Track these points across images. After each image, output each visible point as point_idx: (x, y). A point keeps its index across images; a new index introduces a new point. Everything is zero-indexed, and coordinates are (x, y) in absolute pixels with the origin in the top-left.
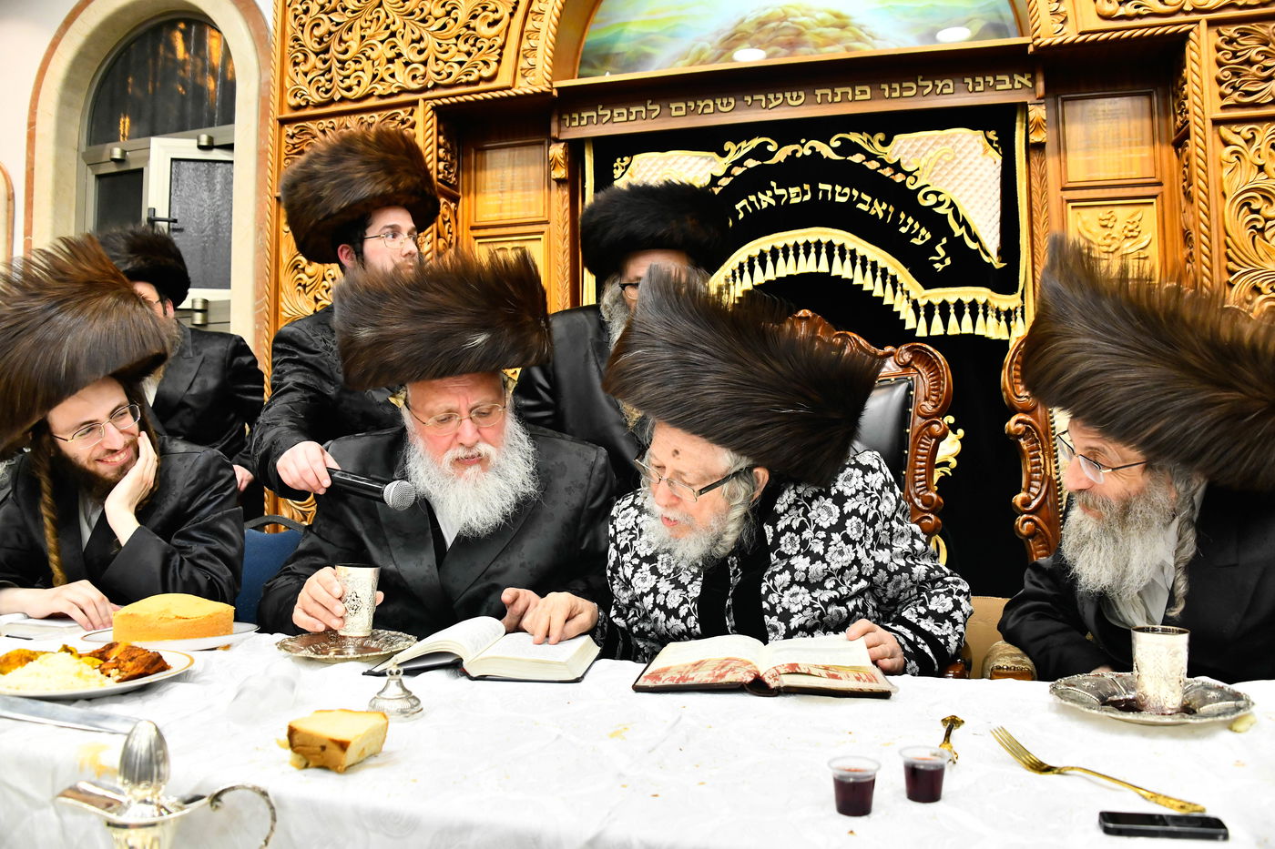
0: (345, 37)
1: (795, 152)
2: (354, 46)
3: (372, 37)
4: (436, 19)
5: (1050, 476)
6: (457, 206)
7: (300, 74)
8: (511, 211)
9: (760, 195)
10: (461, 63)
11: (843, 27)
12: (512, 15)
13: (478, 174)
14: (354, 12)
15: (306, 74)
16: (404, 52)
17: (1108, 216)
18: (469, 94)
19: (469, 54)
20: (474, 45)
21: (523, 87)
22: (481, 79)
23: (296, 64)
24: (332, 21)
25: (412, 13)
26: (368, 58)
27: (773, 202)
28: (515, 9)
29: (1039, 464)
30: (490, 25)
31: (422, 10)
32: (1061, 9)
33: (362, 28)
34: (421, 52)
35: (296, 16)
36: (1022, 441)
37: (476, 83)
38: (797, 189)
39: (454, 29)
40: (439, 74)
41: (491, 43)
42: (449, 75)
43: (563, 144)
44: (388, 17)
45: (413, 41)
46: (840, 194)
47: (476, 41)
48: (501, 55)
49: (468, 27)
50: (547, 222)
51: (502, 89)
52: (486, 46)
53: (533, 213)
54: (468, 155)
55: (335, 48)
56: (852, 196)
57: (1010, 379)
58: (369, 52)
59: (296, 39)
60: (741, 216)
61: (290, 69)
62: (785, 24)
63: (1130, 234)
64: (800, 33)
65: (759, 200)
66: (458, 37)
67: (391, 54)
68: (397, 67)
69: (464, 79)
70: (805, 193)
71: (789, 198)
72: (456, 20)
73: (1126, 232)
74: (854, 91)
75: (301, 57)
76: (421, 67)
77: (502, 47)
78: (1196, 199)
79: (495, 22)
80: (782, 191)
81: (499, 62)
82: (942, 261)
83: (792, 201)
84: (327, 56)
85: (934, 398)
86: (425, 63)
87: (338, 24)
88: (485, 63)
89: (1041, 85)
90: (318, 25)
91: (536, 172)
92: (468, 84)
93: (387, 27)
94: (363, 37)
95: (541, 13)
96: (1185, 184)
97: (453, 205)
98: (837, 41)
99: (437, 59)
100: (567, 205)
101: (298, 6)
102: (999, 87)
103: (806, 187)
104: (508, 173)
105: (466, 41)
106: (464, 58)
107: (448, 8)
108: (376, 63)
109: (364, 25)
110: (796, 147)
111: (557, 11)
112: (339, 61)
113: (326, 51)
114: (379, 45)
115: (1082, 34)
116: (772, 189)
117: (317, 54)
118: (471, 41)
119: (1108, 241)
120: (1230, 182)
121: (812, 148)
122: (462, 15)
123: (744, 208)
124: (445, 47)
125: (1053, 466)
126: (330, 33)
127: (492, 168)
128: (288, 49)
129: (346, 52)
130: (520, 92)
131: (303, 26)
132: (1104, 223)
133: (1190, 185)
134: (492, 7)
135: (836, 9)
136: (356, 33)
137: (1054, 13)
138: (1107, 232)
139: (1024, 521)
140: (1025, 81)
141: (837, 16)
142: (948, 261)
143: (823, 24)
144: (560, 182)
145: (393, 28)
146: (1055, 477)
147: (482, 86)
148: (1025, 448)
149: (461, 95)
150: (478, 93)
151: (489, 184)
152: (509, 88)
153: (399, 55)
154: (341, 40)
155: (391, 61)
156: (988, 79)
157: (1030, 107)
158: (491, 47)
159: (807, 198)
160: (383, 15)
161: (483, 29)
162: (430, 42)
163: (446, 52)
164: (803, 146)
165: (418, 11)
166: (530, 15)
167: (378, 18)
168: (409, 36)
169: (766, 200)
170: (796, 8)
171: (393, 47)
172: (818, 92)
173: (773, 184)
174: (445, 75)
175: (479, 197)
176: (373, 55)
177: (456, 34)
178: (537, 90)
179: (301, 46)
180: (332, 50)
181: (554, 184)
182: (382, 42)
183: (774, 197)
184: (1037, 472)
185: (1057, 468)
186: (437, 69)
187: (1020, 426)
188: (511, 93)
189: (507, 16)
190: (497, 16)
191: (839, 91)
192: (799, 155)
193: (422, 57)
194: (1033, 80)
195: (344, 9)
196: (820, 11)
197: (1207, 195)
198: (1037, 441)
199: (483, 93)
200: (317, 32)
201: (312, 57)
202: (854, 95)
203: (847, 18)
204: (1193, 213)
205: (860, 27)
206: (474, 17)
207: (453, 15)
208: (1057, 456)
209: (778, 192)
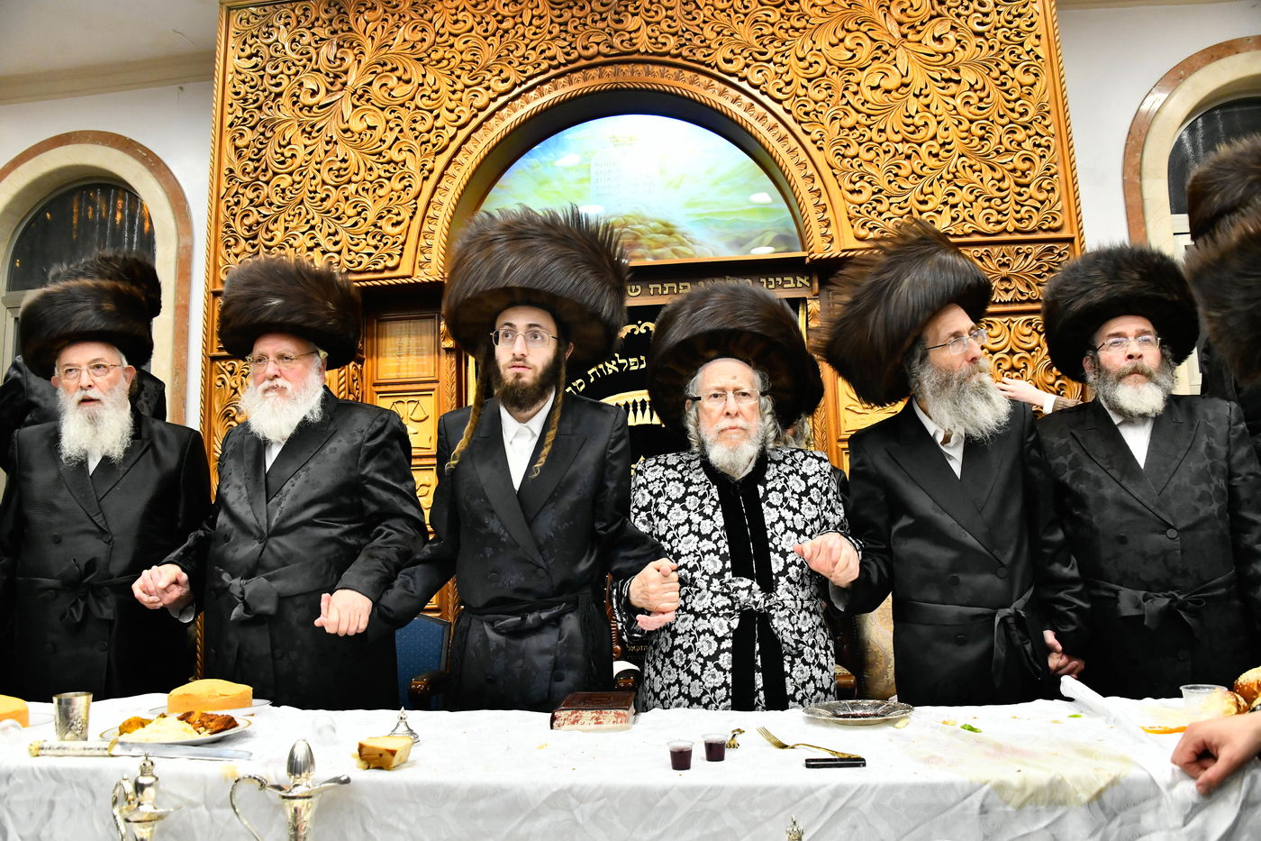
0: (271, 227)
1: (633, 330)
2: (279, 235)
3: (295, 228)
4: (349, 217)
6: (362, 367)
7: (232, 255)
8: (407, 371)
9: (607, 364)
10: (370, 255)
11: (670, 234)
12: (411, 218)
13: (380, 341)
14: (279, 207)
15: (237, 256)
16: (322, 243)
18: (376, 280)
19: (376, 247)
20: (380, 241)
21: (421, 276)
22: (386, 268)
23: (228, 247)
24: (260, 213)
25: (329, 212)
26: (291, 246)
27: (617, 369)
28: (414, 213)
30: (393, 225)
31: (337, 210)
32: (829, 233)
33: (286, 221)
34: (336, 243)
35: (228, 207)
37: (381, 271)
38: (635, 360)
39: (363, 227)
40: (351, 262)
41: (394, 240)
42: (360, 263)
44: (308, 213)
45: (329, 234)
47: (382, 237)
48: (402, 250)
49: (375, 225)
50: (437, 382)
51: (404, 277)
52: (390, 242)
53: (426, 374)
54: (372, 325)
55: (263, 235)
58: (292, 241)
59: (229, 226)
60: (592, 380)
61: (224, 252)
62: (625, 230)
64: (637, 238)
65: (606, 368)
66: (367, 234)
67: (311, 244)
68: (316, 254)
69: (373, 267)
70: (641, 362)
71: (629, 366)
72: (365, 219)
74: (678, 286)
75: (233, 241)
76: (336, 255)
77: (403, 244)
79: (398, 223)
80: (624, 361)
81: (401, 255)
83: (632, 369)
84: (256, 242)
86: (339, 253)
87: (265, 216)
88: (390, 256)
89: (816, 285)
90: (247, 215)
91: (428, 340)
92: (375, 271)
93: (308, 222)
94: (286, 229)
95: (436, 218)
97: (359, 366)
98: (665, 244)
99: (349, 250)
100: (454, 369)
101: (230, 199)
102: (786, 286)
103: (642, 358)
104: (405, 340)
105: (374, 237)
106: (372, 250)
107: (360, 210)
108: (298, 250)
109: (288, 219)
110: (634, 326)
111: (448, 218)
112: (266, 247)
113: (255, 237)
114: (300, 235)
115: (843, 251)
116: (616, 359)
117: (246, 240)
118: (378, 238)
121: (647, 328)
122: (371, 215)
123: (594, 374)
124: (356, 241)
126: (258, 223)
127: (391, 336)
128: (220, 234)
129: (272, 239)
130: (418, 280)
131: (235, 215)
134: (395, 211)
135: (664, 218)
136: (281, 225)
137: (824, 235)
140: (804, 281)
141: (666, 225)
143: (655, 231)
144: (448, 350)
145: (312, 222)
147: (386, 274)
149: (370, 280)
150: (384, 279)
151: (389, 349)
152: (409, 277)
153: (318, 245)
154: (267, 229)
155: (310, 249)
156: (778, 279)
157: (809, 302)
158: (394, 243)
159: (643, 366)
160: (304, 211)
161: (388, 229)
162: (344, 236)
163: (357, 245)
164: (639, 326)
165: (333, 210)
166: (426, 219)
167: (300, 214)
168: (326, 230)
169: (611, 367)
170: (634, 218)
171: (311, 239)
172: (651, 286)
173: (617, 355)
174: (356, 263)
175: (380, 359)
176: (296, 244)
177: (365, 231)
178: (432, 279)
179: (233, 232)
180: (260, 237)
181: (443, 352)
182: (303, 233)
183: (618, 365)
186: (349, 258)
188: (410, 280)
189: (407, 219)
190: (400, 218)
191: (666, 285)
192: (636, 333)
193: (337, 248)
194: (810, 281)
195: (271, 204)
196: (653, 221)
199: (387, 279)
200: (247, 221)
201: (243, 241)
202: (678, 289)
203: (674, 227)
205: (683, 235)
206: (381, 218)
207: (363, 215)
209: (620, 361)
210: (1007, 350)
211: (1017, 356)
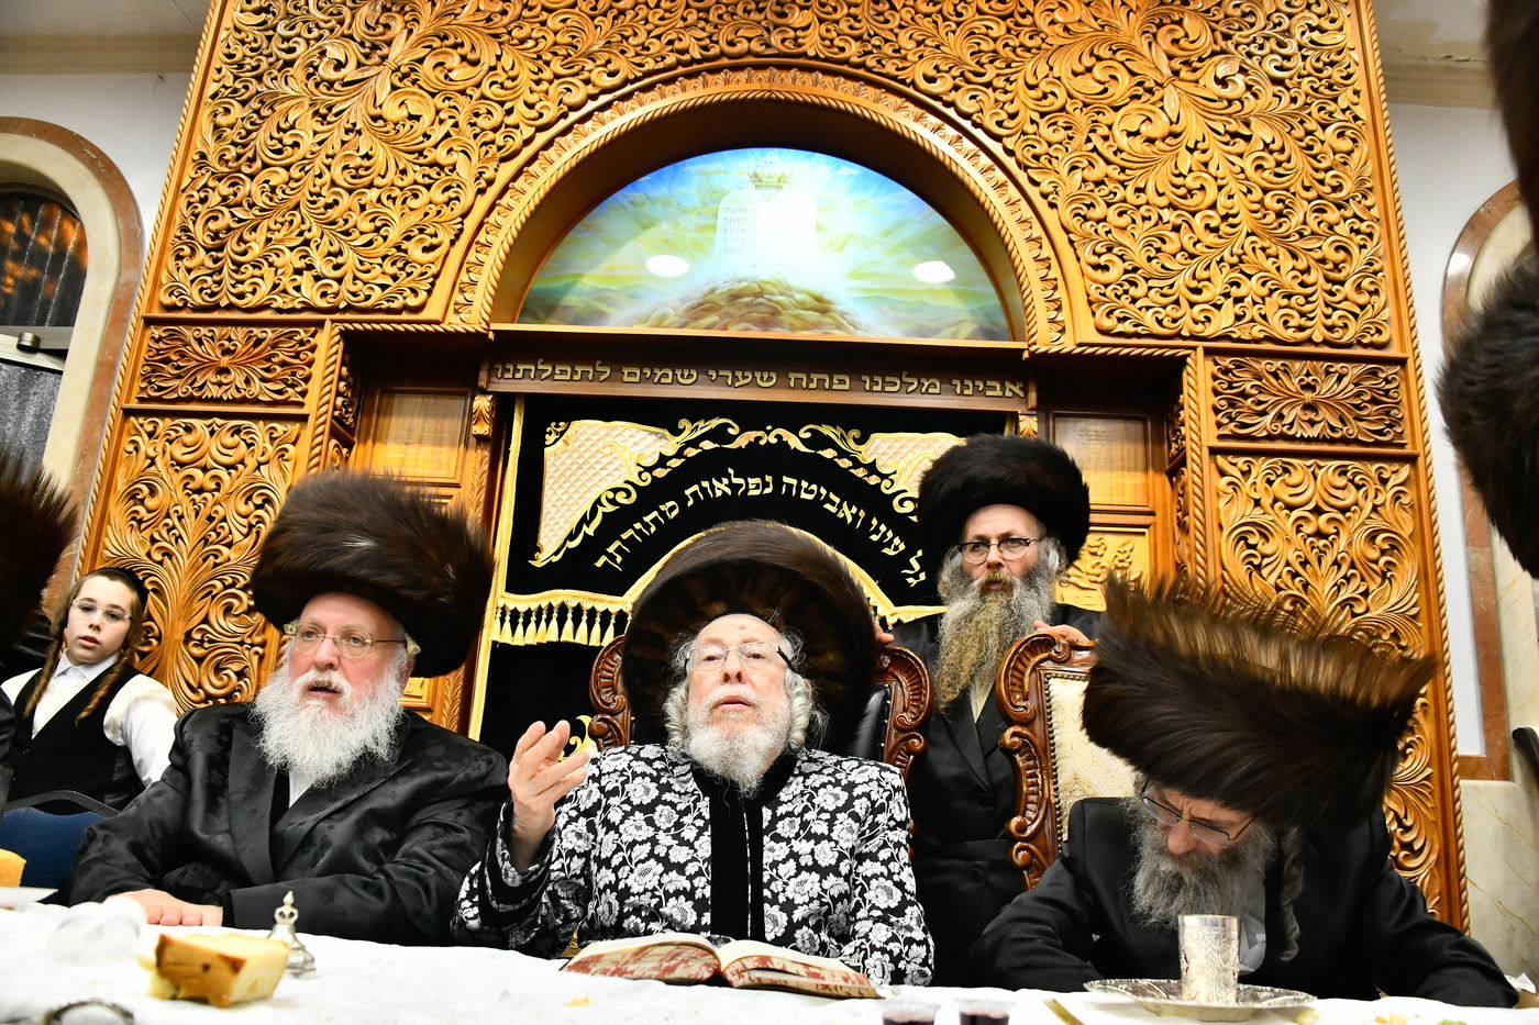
0: (246, 236)
1: (758, 439)
2: (256, 249)
3: (281, 241)
4: (362, 233)
5: (1049, 800)
6: (349, 452)
7: (183, 269)
8: (416, 467)
9: (715, 482)
10: (384, 287)
11: (824, 312)
12: (453, 243)
13: (381, 420)
14: (262, 210)
15: (189, 271)
16: (317, 264)
17: (1098, 543)
18: (388, 322)
19: (395, 278)
20: (402, 269)
21: (454, 323)
22: (406, 308)
23: (179, 258)
24: (233, 215)
25: (334, 223)
26: (271, 265)
27: (729, 491)
28: (457, 236)
29: (1036, 784)
30: (425, 250)
31: (346, 221)
32: (1059, 318)
33: (269, 230)
34: (337, 267)
35: (190, 204)
36: (1017, 757)
37: (397, 311)
38: (758, 480)
39: (381, 248)
40: (354, 294)
41: (423, 269)
42: (368, 298)
43: (490, 397)
44: (303, 223)
45: (329, 254)
46: (806, 491)
47: (405, 265)
48: (433, 284)
49: (398, 248)
50: (457, 486)
51: (429, 322)
52: (416, 272)
53: (442, 473)
54: (373, 397)
55: (232, 245)
56: (819, 494)
57: (1006, 686)
58: (273, 258)
59: (185, 230)
60: (690, 503)
61: (171, 262)
62: (760, 300)
63: (1120, 565)
64: (775, 312)
65: (712, 487)
66: (384, 258)
67: (301, 264)
68: (306, 280)
69: (386, 305)
70: (766, 485)
71: (747, 489)
72: (385, 238)
73: (1116, 562)
74: (831, 379)
75: (187, 251)
76: (335, 284)
77: (436, 276)
78: (1192, 529)
79: (432, 248)
80: (740, 481)
81: (429, 292)
82: (916, 576)
83: (751, 493)
84: (220, 255)
85: (915, 710)
86: (339, 281)
87: (240, 221)
88: (414, 291)
89: (1033, 396)
90: (216, 218)
91: (453, 426)
92: (389, 311)
93: (301, 234)
94: (269, 240)
95: (488, 245)
96: (1180, 514)
97: (345, 451)
98: (815, 325)
99: (355, 278)
100: (486, 468)
101: (195, 193)
102: (989, 393)
103: (769, 479)
104: (418, 423)
105: (394, 264)
106: (388, 281)
107: (379, 223)
108: (280, 272)
109: (273, 227)
110: (761, 433)
111: (506, 246)
112: (234, 262)
113: (220, 248)
114: (287, 251)
115: (1080, 345)
116: (729, 476)
117: (208, 250)
118: (400, 264)
119: (1097, 570)
120: (1227, 513)
121: (779, 437)
122: (394, 234)
123: (694, 494)
124: (367, 266)
125: (1052, 787)
126: (229, 229)
127: (399, 415)
128: (171, 238)
129: (244, 253)
130: (449, 329)
131: (196, 216)
132: (1094, 550)
133: (1186, 514)
134: (431, 230)
135: (817, 289)
136: (262, 235)
137: (1052, 321)
138: (1096, 560)
139: (1019, 850)
140: (1016, 390)
141: (818, 299)
142: (923, 577)
143: (802, 305)
144: (480, 439)
145: (307, 235)
146: (1054, 800)
147: (405, 316)
148: (1021, 765)
149: (378, 322)
150: (399, 322)
151: (392, 433)
152: (438, 323)
153: (310, 267)
154: (241, 240)
155: (298, 272)
156: (977, 383)
157: (1021, 418)
158: (422, 274)
159: (768, 490)
160: (297, 219)
161: (415, 252)
162: (350, 258)
163: (368, 271)
164: (768, 433)
165: (341, 222)
166: (474, 246)
167: (291, 222)
168: (325, 247)
169: (721, 487)
170: (774, 286)
171: (304, 257)
172: (792, 376)
173: (731, 471)
174: (362, 297)
175: (378, 445)
176: (278, 262)
177: (382, 253)
178: (472, 330)
179: (190, 238)
180: (228, 248)
181: (473, 441)
182: (292, 249)
183: (730, 485)
184: (1033, 793)
185: (1056, 790)
186: (353, 289)
187: (1016, 739)
188: (439, 328)
189: (447, 243)
190: (435, 241)
191: (815, 377)
192: (762, 442)
193: (337, 274)
194: (1025, 390)
195: (252, 206)
196: (800, 292)
197: (1204, 525)
198: (1034, 758)
199: (404, 324)
200: (212, 226)
201: (202, 253)
202: (831, 383)
203: (830, 302)
204: (1188, 545)
205: (843, 315)
206: (408, 238)
207: (382, 232)
208: (1056, 776)
209: (736, 481)
210: (1311, 506)
211: (1324, 517)
